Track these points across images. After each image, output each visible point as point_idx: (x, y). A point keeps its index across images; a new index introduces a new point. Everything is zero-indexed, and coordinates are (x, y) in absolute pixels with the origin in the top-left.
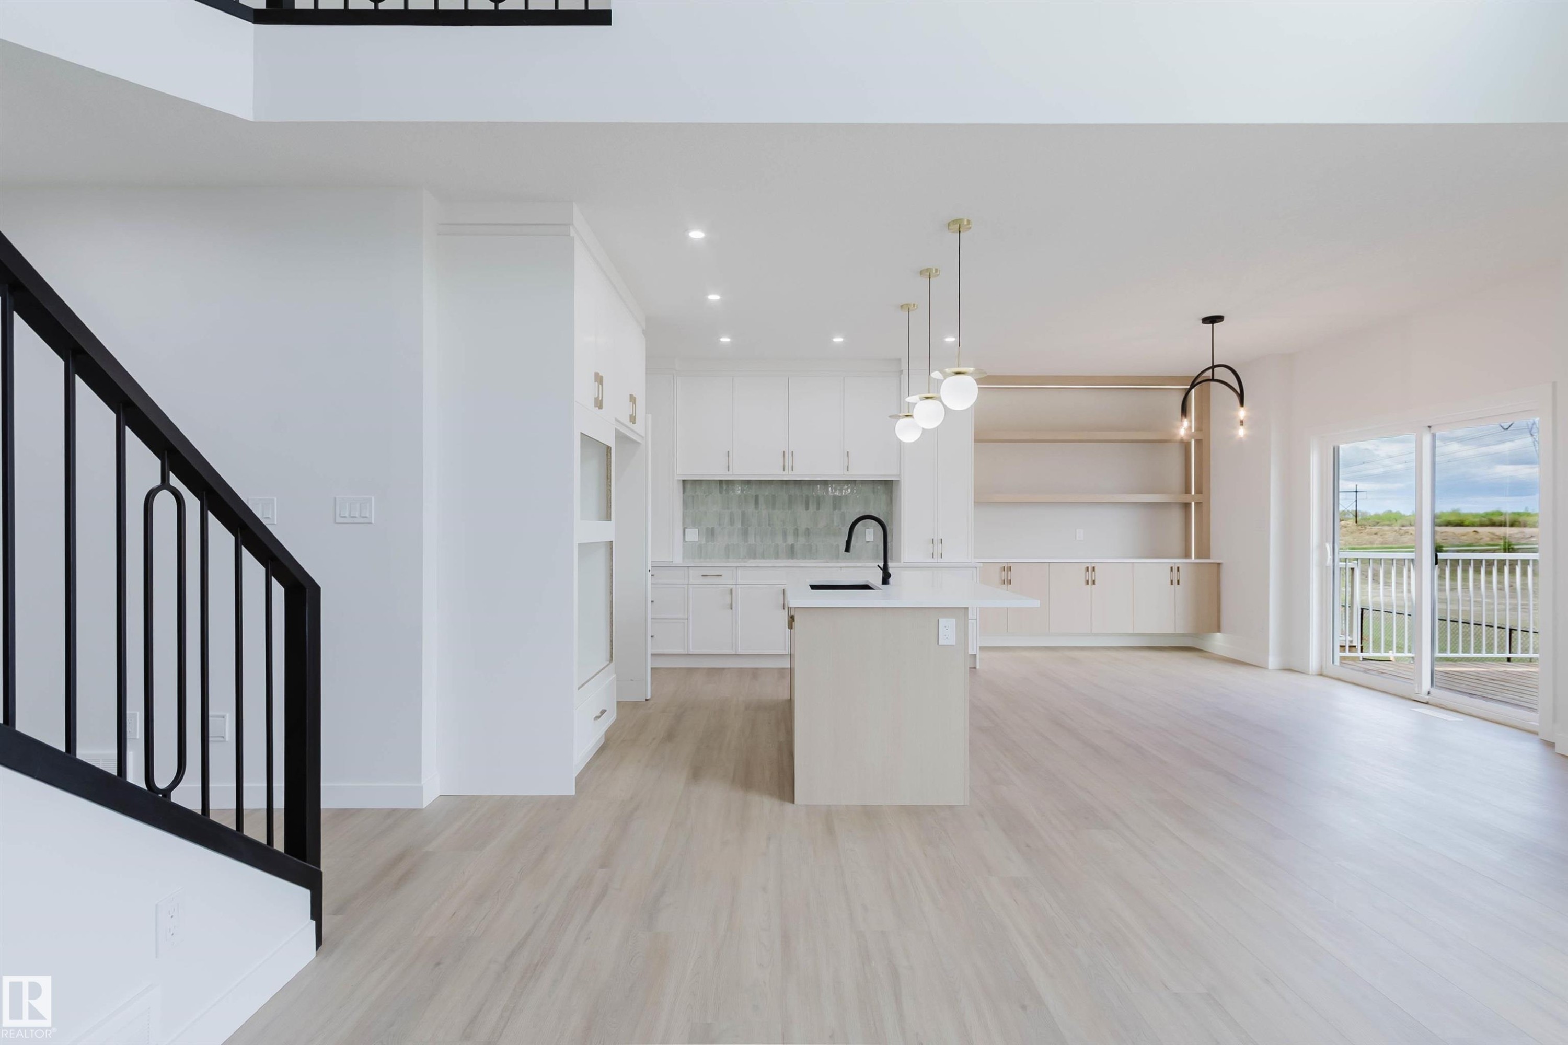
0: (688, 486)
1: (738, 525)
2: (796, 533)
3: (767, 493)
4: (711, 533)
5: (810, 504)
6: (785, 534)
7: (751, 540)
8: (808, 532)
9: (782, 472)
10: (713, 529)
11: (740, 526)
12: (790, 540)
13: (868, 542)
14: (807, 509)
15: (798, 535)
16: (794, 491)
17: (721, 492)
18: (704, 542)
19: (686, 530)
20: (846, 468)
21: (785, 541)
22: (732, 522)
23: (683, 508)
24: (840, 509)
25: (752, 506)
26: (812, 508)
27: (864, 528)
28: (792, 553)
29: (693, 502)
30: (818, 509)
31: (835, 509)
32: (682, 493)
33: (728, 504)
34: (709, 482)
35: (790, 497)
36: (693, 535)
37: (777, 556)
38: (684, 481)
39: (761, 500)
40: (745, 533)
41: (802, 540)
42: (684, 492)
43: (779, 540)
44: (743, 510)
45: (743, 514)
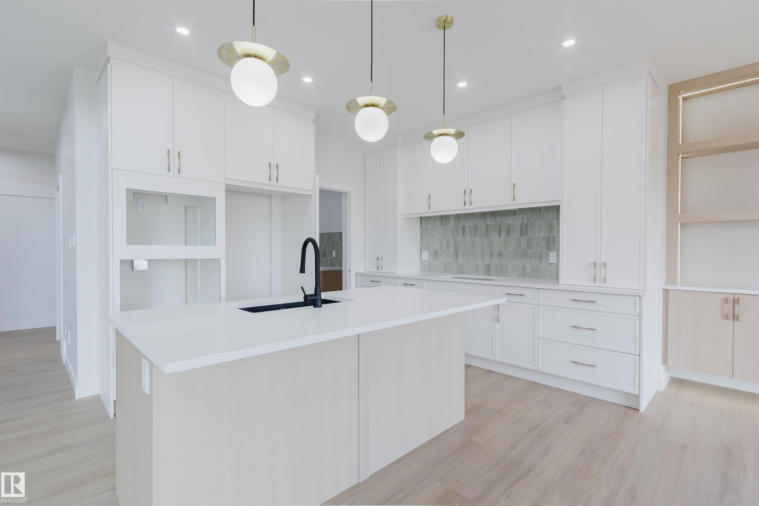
0: (424, 221)
1: (452, 249)
2: (491, 255)
3: (471, 225)
4: (435, 254)
5: (502, 232)
6: (483, 256)
7: (460, 260)
8: (500, 255)
9: (463, 207)
10: (437, 251)
11: (453, 249)
12: (487, 260)
13: (551, 264)
14: (500, 235)
15: (492, 256)
16: (490, 221)
17: (442, 225)
18: (431, 261)
19: (422, 252)
20: (512, 199)
21: (483, 261)
22: (448, 248)
23: (420, 238)
24: (526, 235)
25: (461, 233)
26: (504, 234)
27: (548, 251)
28: (488, 270)
29: (426, 232)
30: (508, 234)
31: (522, 234)
32: (420, 227)
33: (446, 234)
34: (434, 217)
35: (487, 226)
36: (426, 256)
37: (477, 273)
38: (421, 218)
39: (467, 230)
40: (456, 254)
41: (495, 260)
42: (421, 227)
43: (479, 260)
44: (455, 238)
45: (455, 240)
